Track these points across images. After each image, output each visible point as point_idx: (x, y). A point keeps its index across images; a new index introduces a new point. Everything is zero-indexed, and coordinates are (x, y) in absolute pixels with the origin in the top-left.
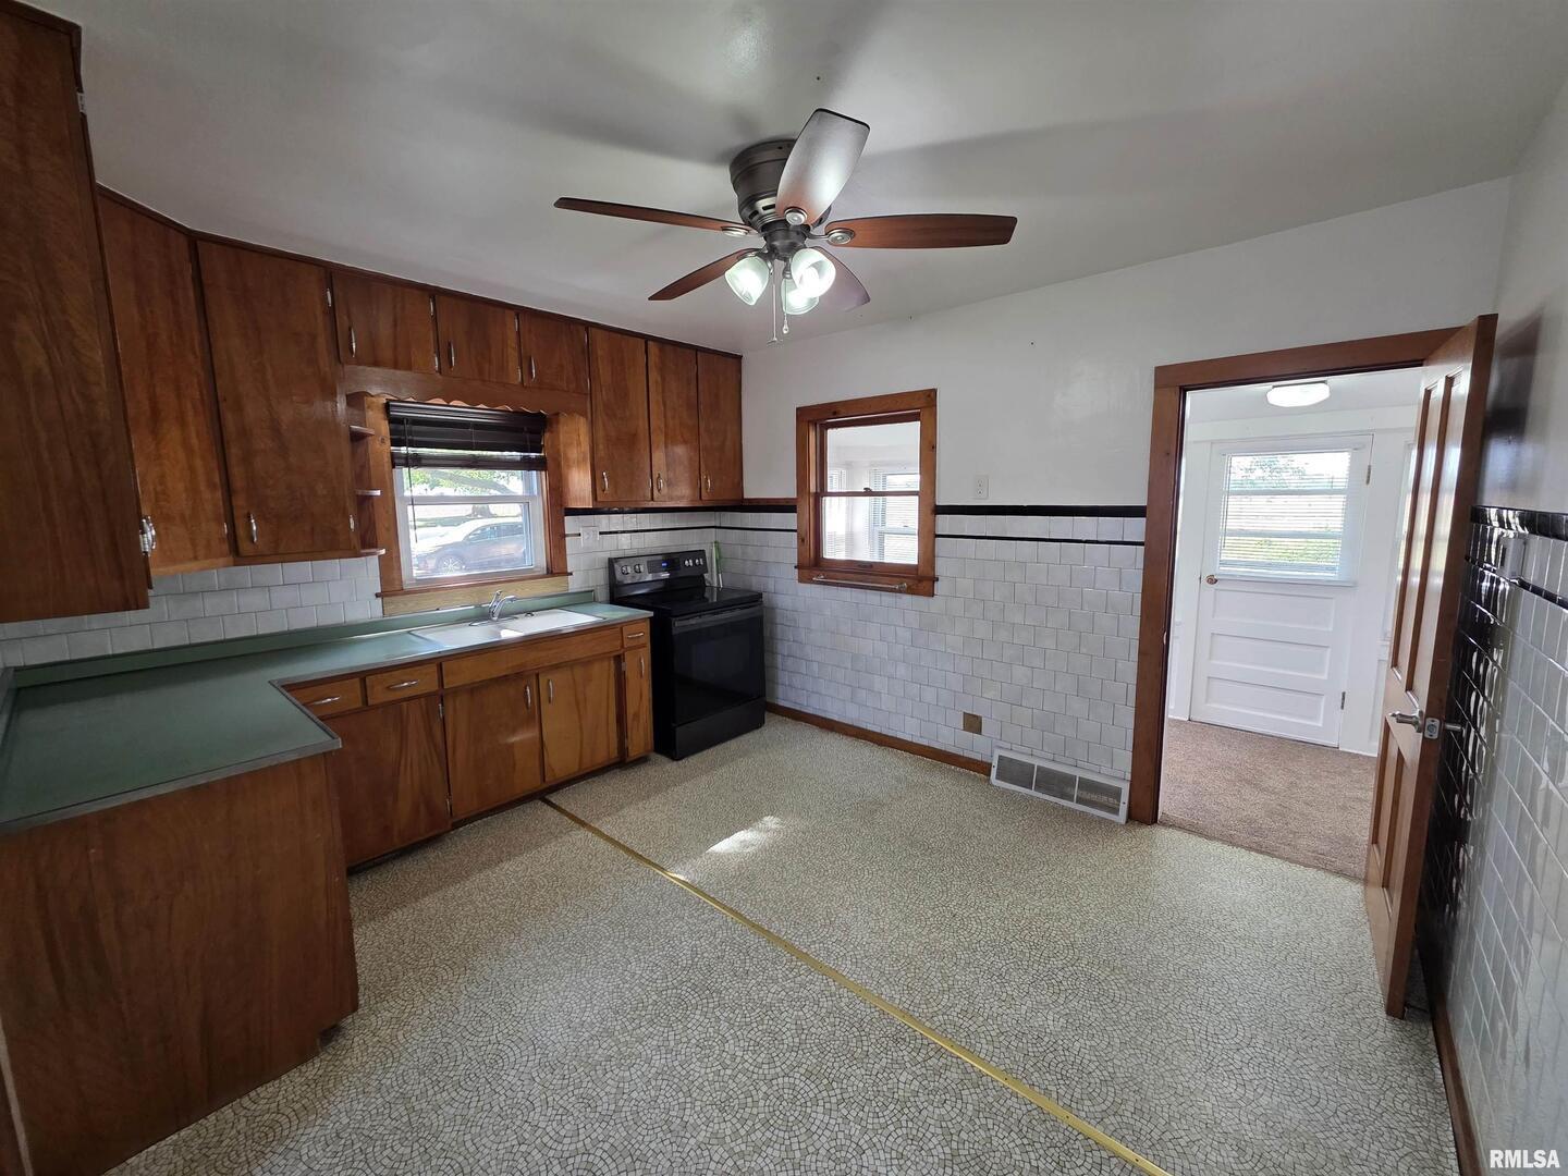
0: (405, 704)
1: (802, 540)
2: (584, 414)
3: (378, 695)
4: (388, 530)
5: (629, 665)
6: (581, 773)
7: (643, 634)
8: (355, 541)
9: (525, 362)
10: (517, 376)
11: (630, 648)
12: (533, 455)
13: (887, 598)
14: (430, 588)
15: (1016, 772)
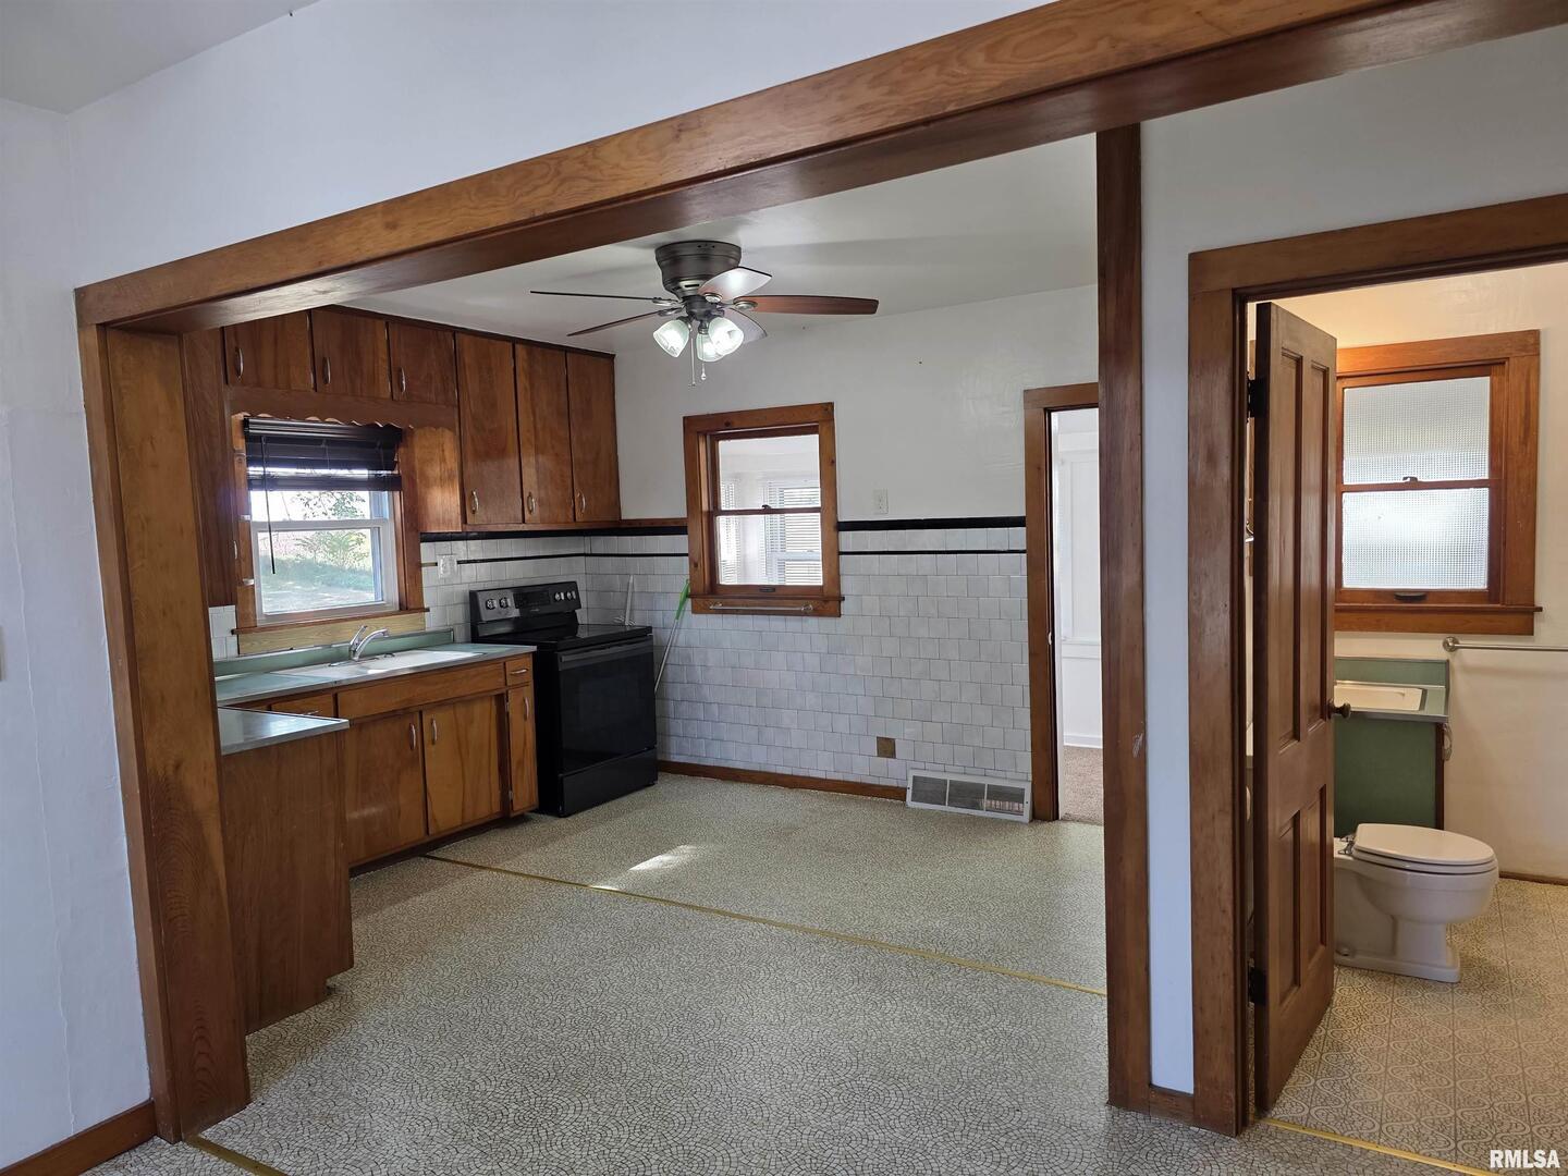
1: (694, 565)
2: (451, 428)
5: (512, 706)
6: (466, 827)
7: (525, 670)
9: (394, 374)
10: (385, 390)
11: (515, 687)
12: (384, 473)
13: (793, 623)
14: (284, 624)
15: (929, 790)
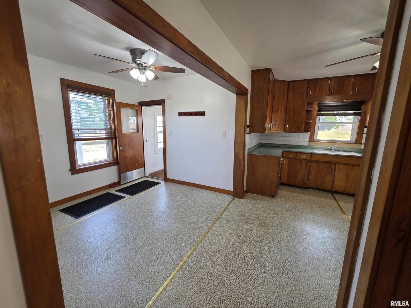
0: (303, 160)
3: (298, 157)
4: (313, 129)
8: (303, 130)
9: (354, 88)
10: (351, 92)
12: (358, 111)
14: (319, 141)
